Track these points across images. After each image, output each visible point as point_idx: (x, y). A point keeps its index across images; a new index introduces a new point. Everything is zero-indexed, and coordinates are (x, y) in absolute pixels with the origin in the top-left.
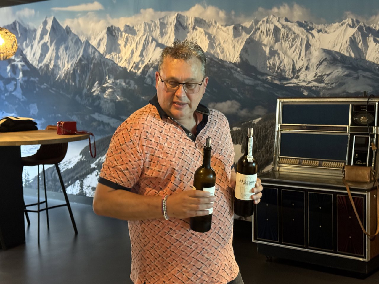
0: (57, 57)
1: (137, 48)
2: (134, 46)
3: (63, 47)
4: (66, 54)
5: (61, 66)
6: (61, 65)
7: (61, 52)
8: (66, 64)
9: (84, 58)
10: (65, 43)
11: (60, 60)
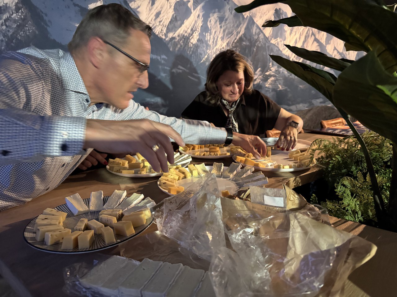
0: (205, 29)
1: (300, 38)
2: (298, 35)
3: (216, 15)
4: (221, 27)
5: (210, 43)
6: (212, 40)
7: (213, 22)
8: (219, 42)
9: (246, 38)
10: (219, 12)
11: (211, 34)
